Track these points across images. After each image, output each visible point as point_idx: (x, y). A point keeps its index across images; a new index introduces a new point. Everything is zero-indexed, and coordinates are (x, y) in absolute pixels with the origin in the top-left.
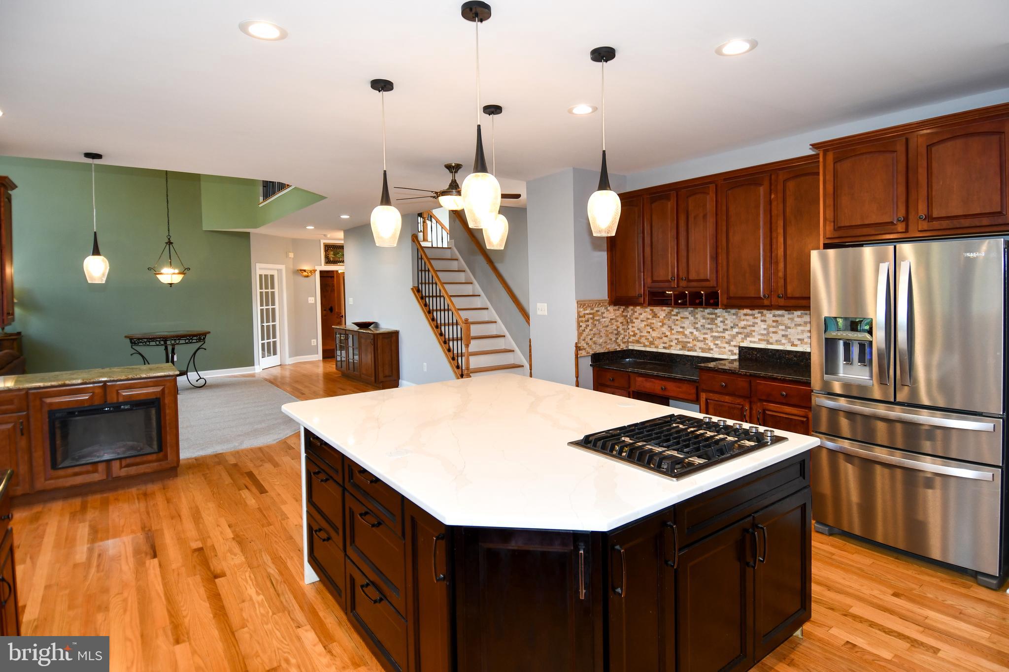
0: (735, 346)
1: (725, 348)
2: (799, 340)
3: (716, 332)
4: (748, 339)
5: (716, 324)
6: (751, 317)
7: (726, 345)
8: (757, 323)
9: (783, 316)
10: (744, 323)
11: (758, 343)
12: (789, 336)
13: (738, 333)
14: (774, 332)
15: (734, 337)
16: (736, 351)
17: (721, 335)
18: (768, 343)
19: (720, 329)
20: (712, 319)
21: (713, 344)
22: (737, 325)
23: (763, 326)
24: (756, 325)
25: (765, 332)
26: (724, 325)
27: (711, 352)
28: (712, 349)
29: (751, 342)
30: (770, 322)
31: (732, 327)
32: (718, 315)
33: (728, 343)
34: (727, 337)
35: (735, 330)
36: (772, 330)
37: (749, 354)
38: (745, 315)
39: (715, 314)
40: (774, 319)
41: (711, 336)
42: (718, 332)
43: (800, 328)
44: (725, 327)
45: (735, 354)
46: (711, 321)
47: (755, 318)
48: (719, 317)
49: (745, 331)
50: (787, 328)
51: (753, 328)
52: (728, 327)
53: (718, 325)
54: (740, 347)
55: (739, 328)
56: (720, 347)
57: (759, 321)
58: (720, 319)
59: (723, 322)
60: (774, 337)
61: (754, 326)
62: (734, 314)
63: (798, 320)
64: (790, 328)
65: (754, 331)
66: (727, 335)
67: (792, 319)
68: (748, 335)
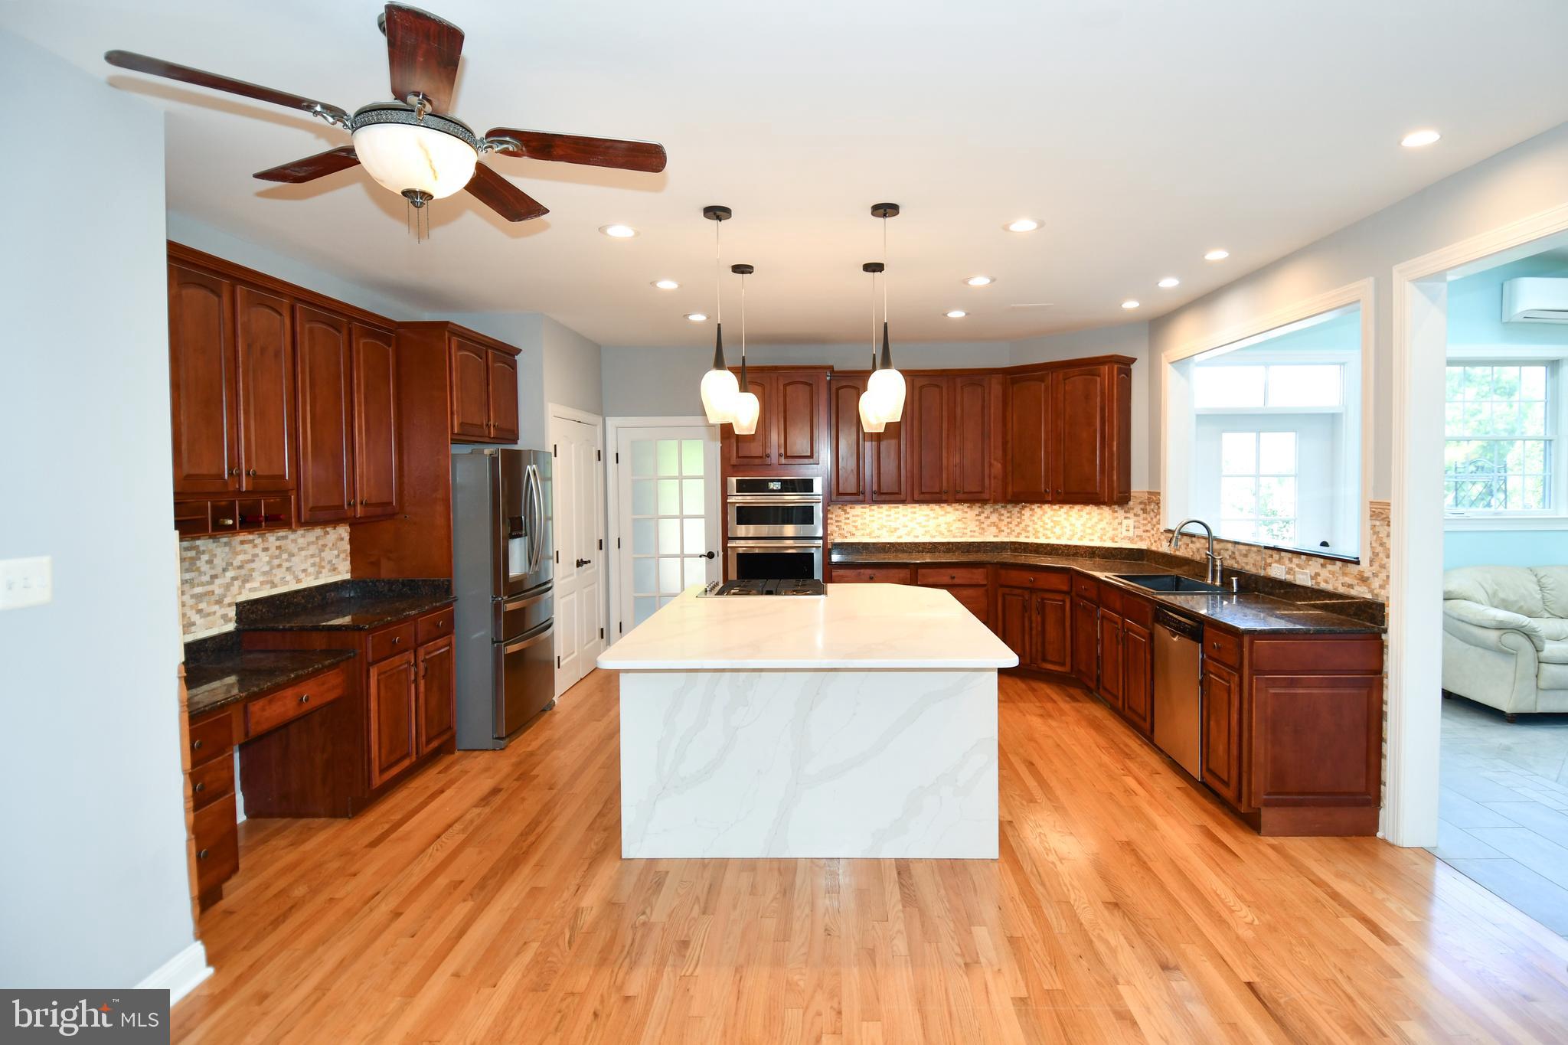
0: (230, 605)
1: (215, 613)
2: (304, 571)
3: (198, 586)
4: (248, 586)
5: (198, 570)
6: (251, 545)
7: (216, 608)
8: (257, 555)
9: (285, 538)
10: (241, 557)
11: (260, 590)
12: (294, 569)
13: (234, 579)
14: (279, 566)
15: (228, 587)
16: (232, 613)
17: (209, 588)
18: (274, 585)
19: (206, 578)
20: (191, 558)
21: (194, 611)
22: (232, 564)
23: (264, 557)
24: (256, 559)
25: (267, 568)
26: (211, 568)
27: (193, 629)
28: (194, 624)
29: (251, 590)
30: (273, 550)
31: (224, 570)
32: (202, 549)
33: (219, 602)
34: (218, 591)
35: (230, 574)
36: (276, 562)
37: (253, 613)
38: (242, 542)
39: (196, 548)
40: (278, 543)
41: (192, 596)
42: (202, 584)
43: (303, 553)
44: (213, 572)
45: (230, 620)
46: (191, 564)
47: (255, 546)
48: (204, 552)
49: (243, 572)
50: (292, 555)
51: (253, 565)
52: (219, 570)
53: (202, 569)
54: (237, 605)
55: (234, 569)
56: (209, 615)
57: (258, 551)
58: (205, 557)
59: (210, 562)
60: (279, 574)
61: (254, 561)
62: (226, 544)
63: (301, 541)
64: (293, 555)
65: (253, 570)
66: (217, 588)
67: (294, 541)
68: (246, 581)
